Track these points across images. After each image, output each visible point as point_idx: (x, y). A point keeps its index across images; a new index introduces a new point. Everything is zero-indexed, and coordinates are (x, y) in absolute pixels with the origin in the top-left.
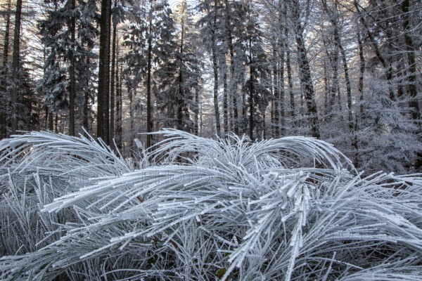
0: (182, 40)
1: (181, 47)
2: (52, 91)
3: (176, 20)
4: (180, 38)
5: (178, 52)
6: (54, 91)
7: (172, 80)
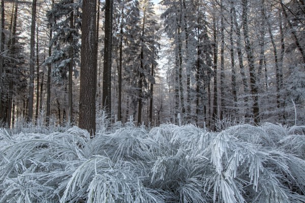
0: (144, 25)
1: (143, 30)
2: (58, 66)
3: (140, 8)
4: (142, 23)
5: (140, 34)
6: (60, 66)
7: (135, 57)
